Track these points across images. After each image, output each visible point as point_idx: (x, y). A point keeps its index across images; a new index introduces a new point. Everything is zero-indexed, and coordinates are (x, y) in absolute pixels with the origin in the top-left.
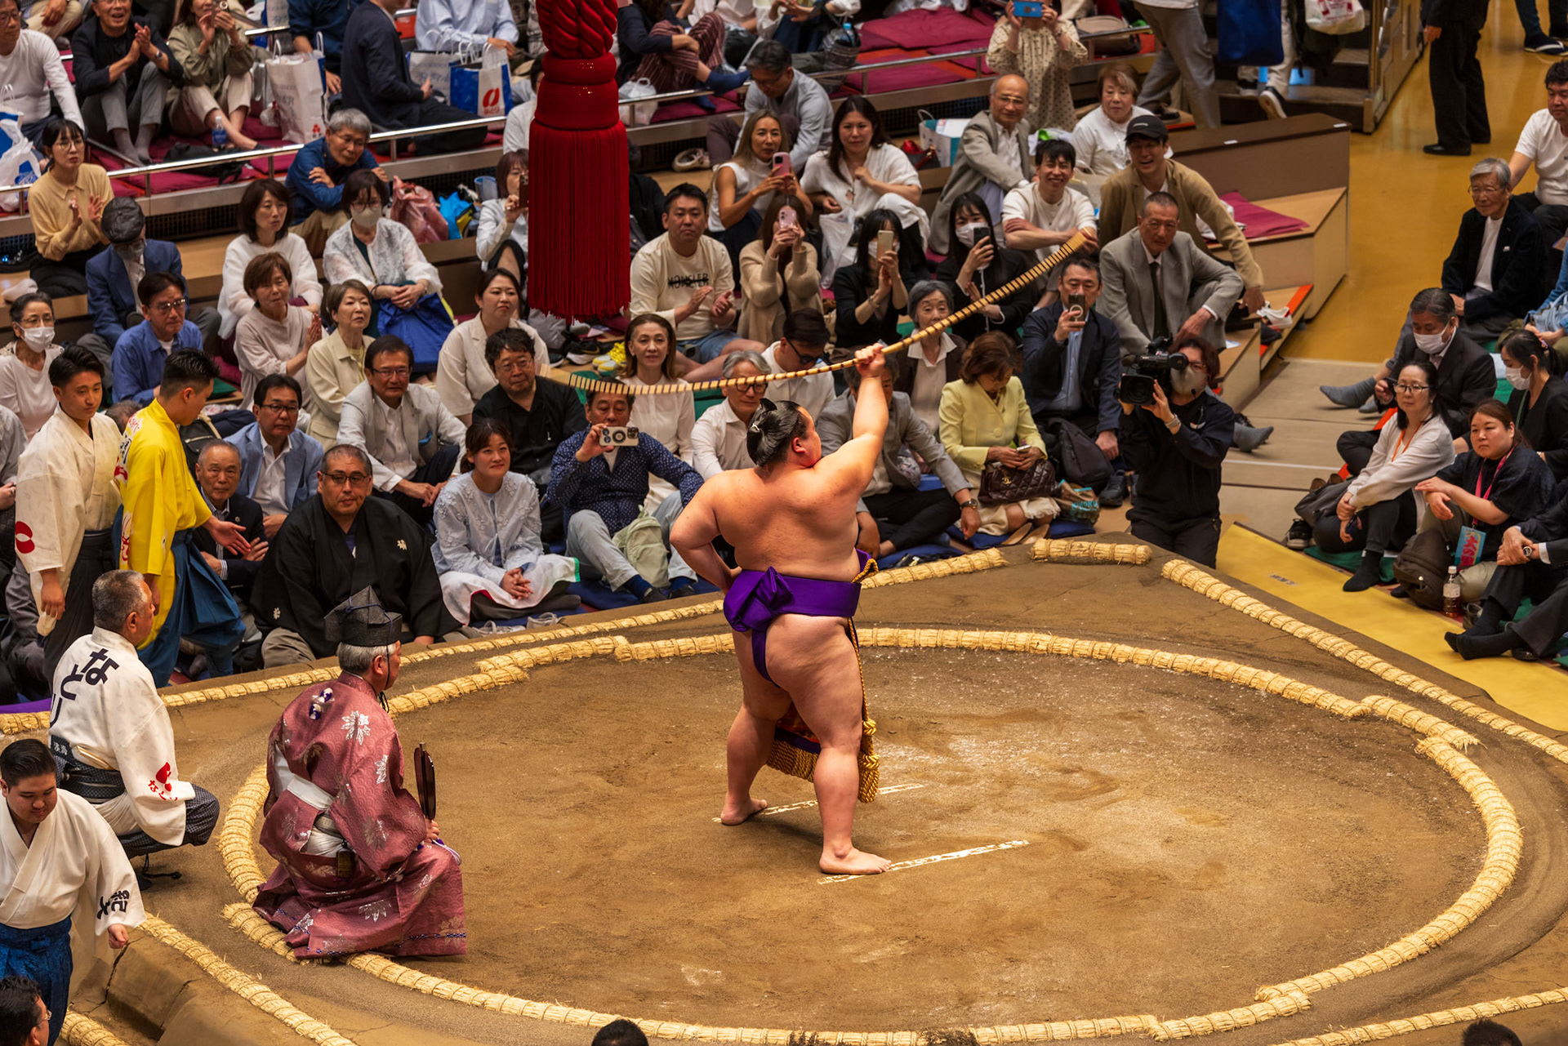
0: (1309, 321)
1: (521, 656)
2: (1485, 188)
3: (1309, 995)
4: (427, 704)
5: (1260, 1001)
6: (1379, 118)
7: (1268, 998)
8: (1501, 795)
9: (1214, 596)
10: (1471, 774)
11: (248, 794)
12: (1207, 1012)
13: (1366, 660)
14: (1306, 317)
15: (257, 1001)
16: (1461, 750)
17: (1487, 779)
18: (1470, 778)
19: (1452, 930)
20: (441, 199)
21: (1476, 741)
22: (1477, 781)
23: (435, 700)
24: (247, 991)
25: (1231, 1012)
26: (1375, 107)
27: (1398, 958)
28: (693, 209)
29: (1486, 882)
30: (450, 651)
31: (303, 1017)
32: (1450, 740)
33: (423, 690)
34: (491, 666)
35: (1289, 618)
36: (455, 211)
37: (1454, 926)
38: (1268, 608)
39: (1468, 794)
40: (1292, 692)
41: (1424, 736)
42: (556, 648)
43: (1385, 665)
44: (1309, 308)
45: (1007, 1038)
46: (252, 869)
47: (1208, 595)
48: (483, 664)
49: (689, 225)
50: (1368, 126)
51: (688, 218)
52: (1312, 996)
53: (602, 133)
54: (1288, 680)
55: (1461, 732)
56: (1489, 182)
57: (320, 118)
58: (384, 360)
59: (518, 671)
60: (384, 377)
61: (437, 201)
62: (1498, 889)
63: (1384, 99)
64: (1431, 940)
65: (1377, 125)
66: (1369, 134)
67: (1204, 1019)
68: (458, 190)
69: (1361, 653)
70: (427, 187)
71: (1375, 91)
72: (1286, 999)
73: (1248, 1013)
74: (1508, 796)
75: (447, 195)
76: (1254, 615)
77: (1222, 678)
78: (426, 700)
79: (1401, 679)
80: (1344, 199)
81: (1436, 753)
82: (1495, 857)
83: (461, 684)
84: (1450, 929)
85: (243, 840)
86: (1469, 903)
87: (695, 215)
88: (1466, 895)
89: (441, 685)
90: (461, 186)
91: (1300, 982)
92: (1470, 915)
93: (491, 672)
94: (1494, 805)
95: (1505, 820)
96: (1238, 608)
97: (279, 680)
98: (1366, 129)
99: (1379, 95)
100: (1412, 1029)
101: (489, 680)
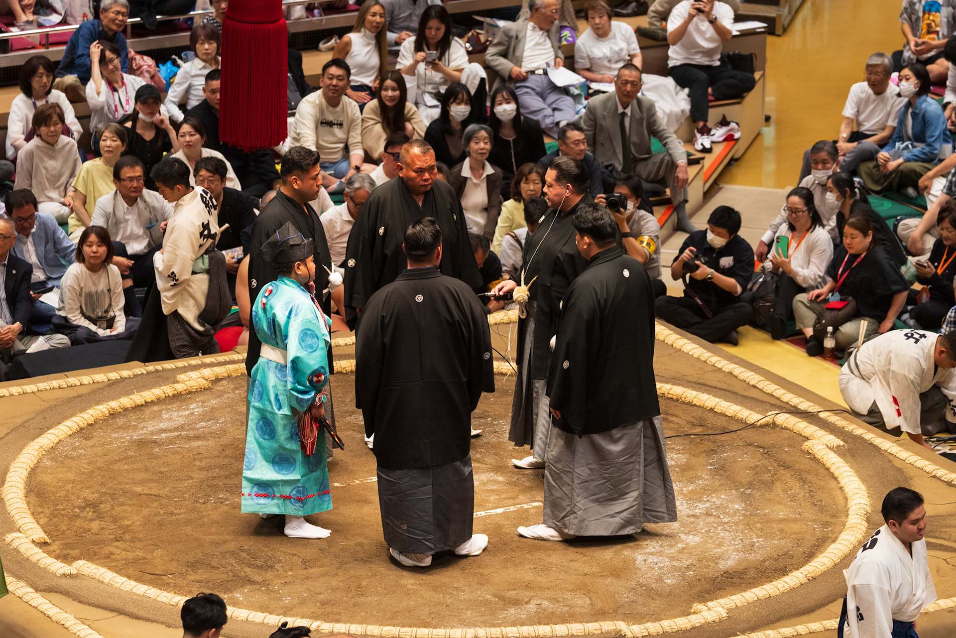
0: (737, 160)
1: (208, 372)
2: (876, 73)
3: (728, 609)
4: (144, 403)
5: (694, 613)
6: (786, 26)
7: (700, 612)
8: (857, 479)
9: (670, 343)
10: (838, 465)
11: (23, 460)
12: (660, 620)
13: (770, 387)
14: (736, 157)
15: (26, 598)
16: (831, 449)
17: (849, 469)
18: (838, 468)
19: (823, 569)
20: (160, 65)
21: (842, 443)
22: (842, 470)
23: (149, 400)
24: (19, 592)
25: (675, 620)
26: (783, 18)
27: (787, 586)
28: (339, 76)
29: (846, 537)
30: (159, 368)
31: (56, 610)
32: (825, 442)
33: (141, 394)
34: (187, 379)
35: (719, 358)
36: (169, 73)
37: (825, 566)
38: (705, 351)
39: (836, 479)
40: (720, 408)
41: (807, 439)
42: (231, 367)
43: (783, 391)
44: (737, 151)
45: (525, 634)
46: (23, 510)
47: (666, 341)
48: (181, 377)
49: (335, 86)
50: (779, 30)
51: (335, 82)
52: (729, 611)
53: (271, 26)
54: (717, 400)
55: (832, 437)
56: (879, 69)
57: (88, 8)
58: (127, 172)
59: (205, 382)
60: (128, 184)
61: (158, 66)
62: (855, 542)
63: (790, 13)
64: (809, 575)
65: (785, 30)
66: (779, 36)
67: (657, 624)
68: (171, 59)
69: (767, 382)
70: (153, 57)
71: (784, 7)
72: (711, 612)
73: (687, 621)
74: (864, 480)
75: (164, 63)
76: (696, 355)
77: (674, 397)
78: (143, 400)
79: (792, 400)
80: (762, 79)
81: (815, 451)
82: (853, 521)
83: (169, 390)
84: (822, 568)
85: (18, 491)
86: (835, 551)
87: (341, 80)
88: (833, 546)
89: (153, 390)
90: (174, 57)
91: (721, 601)
92: (835, 559)
93: (186, 383)
94: (853, 486)
95: (860, 496)
96: (685, 351)
97: (45, 384)
98: (777, 33)
99: (786, 10)
100: (795, 634)
101: (186, 388)
